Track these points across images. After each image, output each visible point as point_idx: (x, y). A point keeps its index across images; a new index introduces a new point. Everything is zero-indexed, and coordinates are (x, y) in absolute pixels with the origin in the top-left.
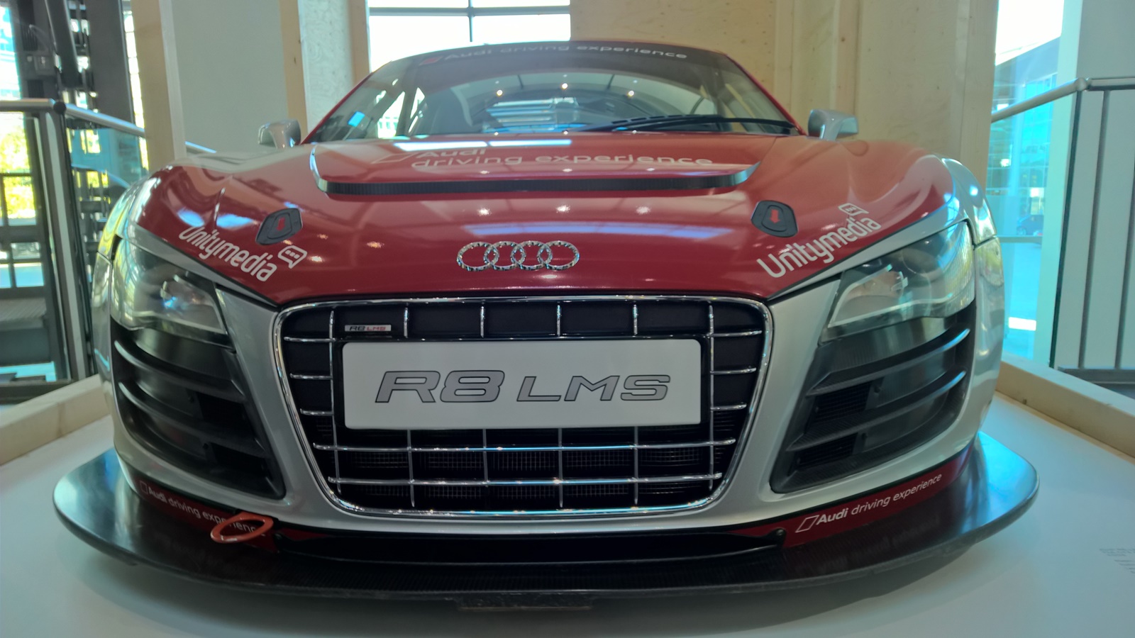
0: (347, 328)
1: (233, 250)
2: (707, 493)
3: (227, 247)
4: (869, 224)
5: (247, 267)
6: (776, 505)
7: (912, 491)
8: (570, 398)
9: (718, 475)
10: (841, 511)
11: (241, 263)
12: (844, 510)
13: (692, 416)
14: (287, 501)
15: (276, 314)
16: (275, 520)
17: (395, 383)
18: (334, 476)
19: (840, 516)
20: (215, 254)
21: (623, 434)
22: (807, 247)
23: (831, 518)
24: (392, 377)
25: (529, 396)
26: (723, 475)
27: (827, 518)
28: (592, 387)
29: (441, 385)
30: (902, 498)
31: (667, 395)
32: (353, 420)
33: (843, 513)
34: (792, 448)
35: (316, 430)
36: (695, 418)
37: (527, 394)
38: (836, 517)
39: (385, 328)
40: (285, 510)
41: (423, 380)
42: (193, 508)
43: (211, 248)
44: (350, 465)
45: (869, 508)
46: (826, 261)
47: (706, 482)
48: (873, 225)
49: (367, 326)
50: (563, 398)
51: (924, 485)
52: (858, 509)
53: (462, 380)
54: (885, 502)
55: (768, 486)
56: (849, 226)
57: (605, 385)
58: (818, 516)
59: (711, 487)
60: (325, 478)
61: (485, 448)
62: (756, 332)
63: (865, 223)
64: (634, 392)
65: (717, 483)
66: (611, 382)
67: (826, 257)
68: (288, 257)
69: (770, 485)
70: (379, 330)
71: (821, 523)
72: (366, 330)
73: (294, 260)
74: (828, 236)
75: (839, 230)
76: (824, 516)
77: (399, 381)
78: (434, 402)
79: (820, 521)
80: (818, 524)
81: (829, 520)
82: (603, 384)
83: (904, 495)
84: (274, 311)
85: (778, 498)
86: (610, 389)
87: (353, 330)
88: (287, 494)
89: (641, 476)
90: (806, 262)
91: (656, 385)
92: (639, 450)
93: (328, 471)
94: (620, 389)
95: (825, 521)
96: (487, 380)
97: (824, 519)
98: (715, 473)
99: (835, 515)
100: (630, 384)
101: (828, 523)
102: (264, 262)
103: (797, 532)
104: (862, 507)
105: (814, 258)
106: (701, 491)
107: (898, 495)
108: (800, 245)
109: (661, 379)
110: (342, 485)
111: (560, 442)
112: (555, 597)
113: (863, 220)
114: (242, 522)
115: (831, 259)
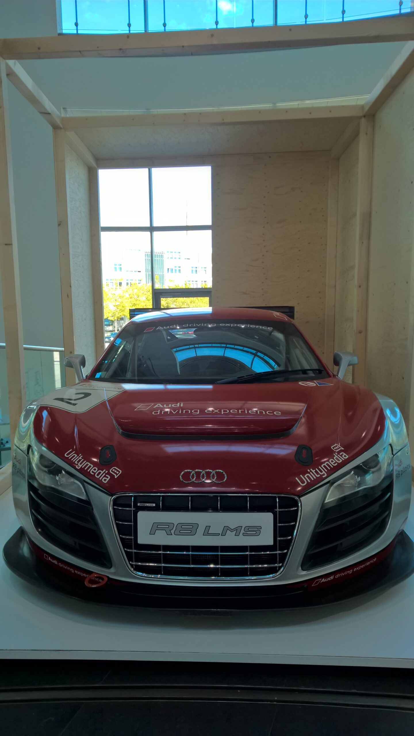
0: (139, 504)
1: (90, 466)
2: (276, 572)
3: (88, 465)
4: (343, 456)
5: (98, 475)
6: (305, 575)
7: (362, 566)
8: (224, 534)
9: (281, 565)
10: (331, 577)
11: (95, 473)
12: (332, 576)
13: (270, 542)
14: (112, 570)
15: (111, 497)
16: (108, 577)
17: (157, 527)
18: (132, 561)
19: (330, 578)
20: (83, 467)
21: (243, 548)
22: (316, 470)
23: (327, 580)
24: (156, 525)
25: (208, 533)
26: (282, 564)
27: (325, 580)
28: (232, 530)
29: (174, 528)
30: (358, 570)
31: (260, 534)
32: (141, 540)
33: (332, 578)
34: (310, 553)
35: (126, 544)
36: (271, 542)
37: (207, 532)
38: (328, 579)
39: (153, 505)
40: (111, 573)
41: (168, 526)
42: (71, 568)
43: (81, 464)
44: (139, 558)
45: (343, 575)
46: (324, 477)
47: (276, 567)
48: (345, 456)
49: (146, 504)
50: (220, 534)
51: (368, 564)
52: (338, 576)
53: (182, 527)
54: (350, 572)
55: (300, 568)
56: (335, 458)
57: (237, 530)
58: (321, 579)
59: (278, 569)
60: (128, 561)
61: (190, 553)
62: (296, 508)
63: (341, 456)
64: (248, 533)
65: (280, 568)
66: (239, 529)
67: (324, 474)
68: (114, 472)
69: (301, 567)
70: (151, 506)
71: (322, 582)
72: (146, 505)
73: (117, 474)
74: (325, 464)
75: (330, 461)
76: (324, 579)
77: (158, 526)
78: (172, 535)
79: (322, 581)
80: (321, 582)
81: (326, 581)
82: (236, 529)
83: (358, 568)
84: (110, 496)
85: (304, 573)
86: (238, 531)
87: (141, 505)
88: (113, 566)
89: (251, 564)
90: (315, 478)
91: (256, 530)
92: (250, 554)
93: (130, 559)
94: (242, 531)
95: (324, 581)
96: (192, 527)
97: (323, 580)
98: (279, 563)
99: (328, 578)
100: (246, 530)
101: (325, 581)
102: (104, 474)
103: (312, 586)
104: (340, 575)
105: (318, 476)
106: (274, 570)
107: (356, 569)
108: (313, 470)
109: (258, 528)
110: (136, 565)
111: (219, 551)
112: (218, 612)
113: (341, 454)
114: (96, 577)
115: (326, 475)
